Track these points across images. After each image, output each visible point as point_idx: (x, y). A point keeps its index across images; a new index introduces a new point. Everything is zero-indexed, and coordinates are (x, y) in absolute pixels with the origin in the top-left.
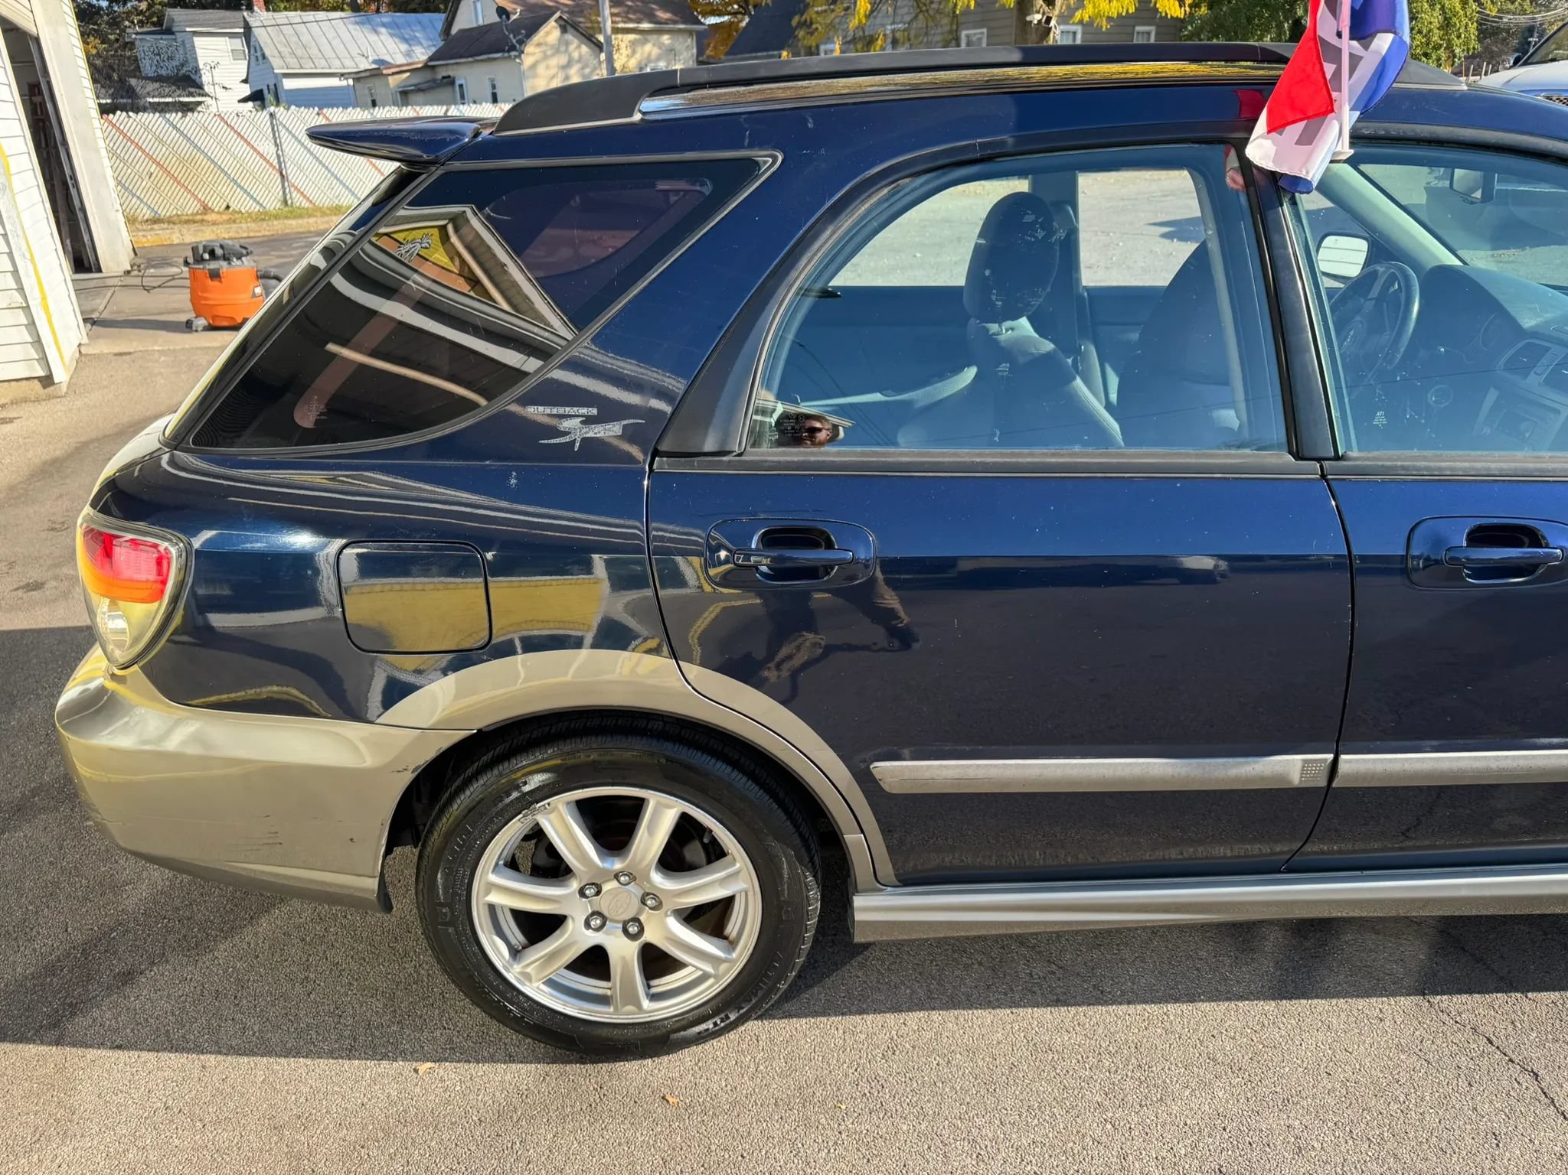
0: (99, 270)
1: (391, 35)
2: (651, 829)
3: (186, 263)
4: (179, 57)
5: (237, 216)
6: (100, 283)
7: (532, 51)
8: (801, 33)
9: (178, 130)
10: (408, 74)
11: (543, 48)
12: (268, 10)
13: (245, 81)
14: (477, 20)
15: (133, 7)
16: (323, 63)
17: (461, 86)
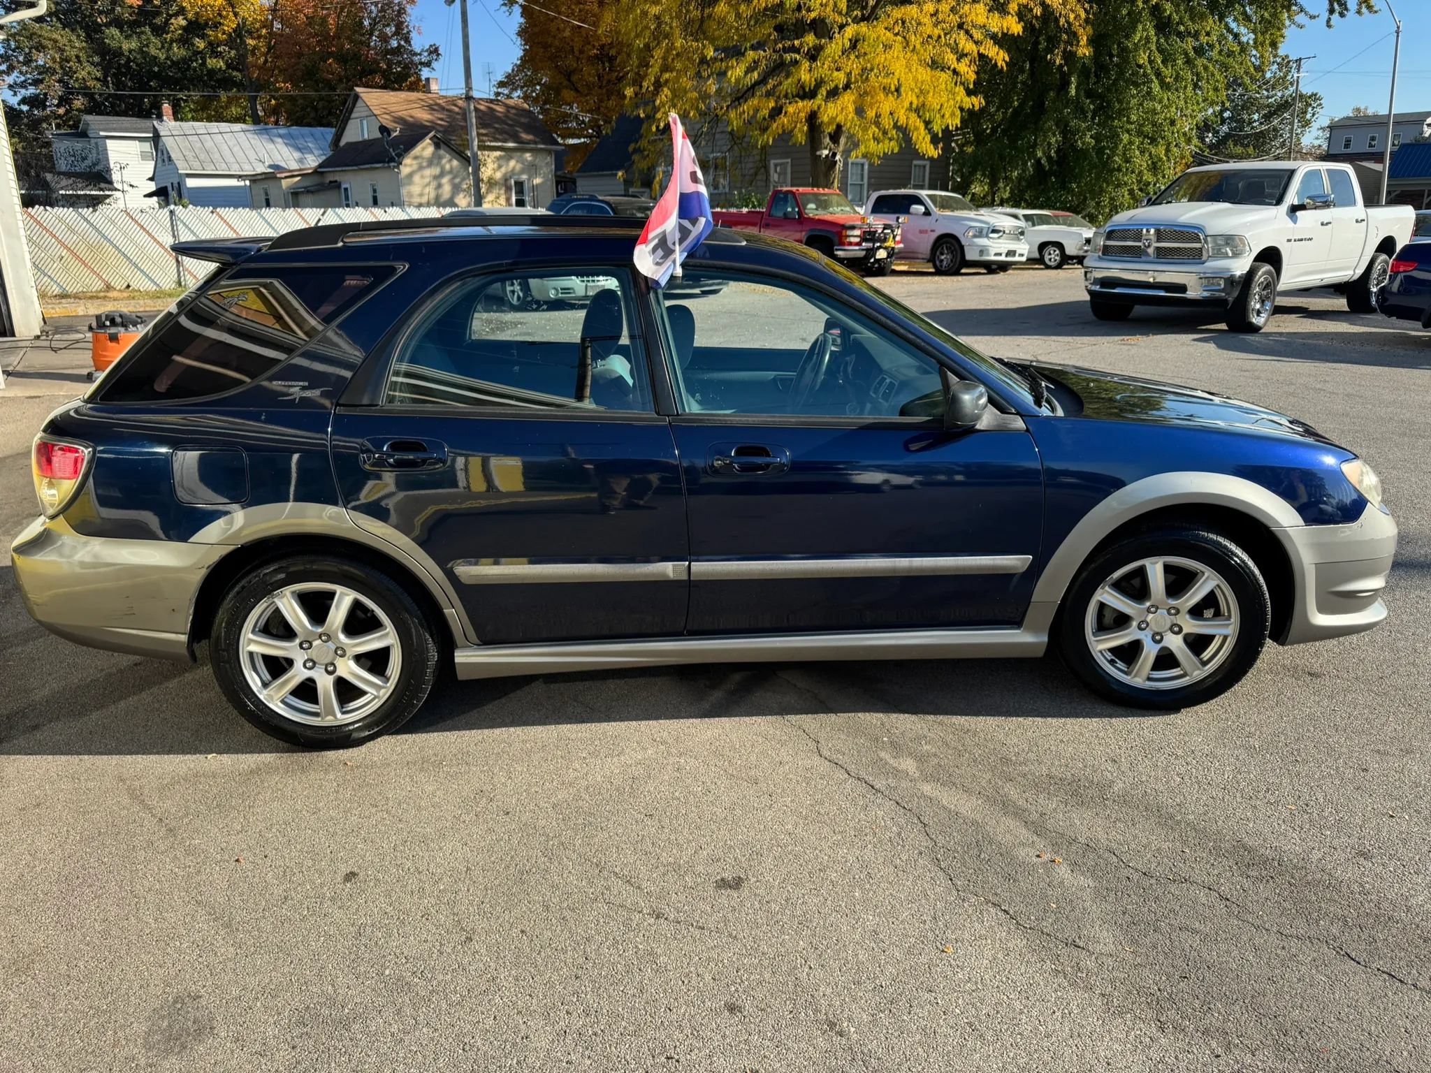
0: (13, 335)
1: (286, 144)
2: (337, 607)
3: (91, 328)
4: (92, 157)
5: (136, 294)
6: (13, 345)
7: (408, 165)
8: (636, 157)
9: (88, 222)
10: (299, 178)
11: (420, 161)
12: (176, 119)
13: (151, 179)
14: (363, 135)
15: (51, 111)
16: (224, 166)
17: (346, 189)
